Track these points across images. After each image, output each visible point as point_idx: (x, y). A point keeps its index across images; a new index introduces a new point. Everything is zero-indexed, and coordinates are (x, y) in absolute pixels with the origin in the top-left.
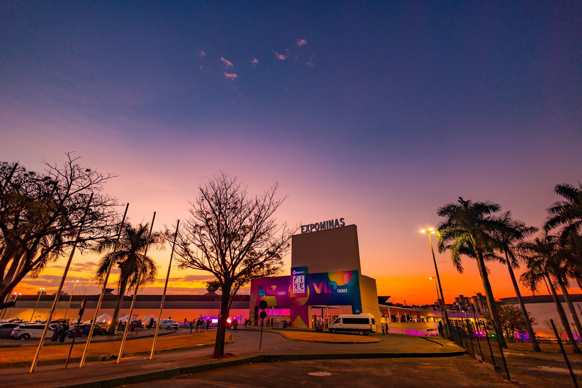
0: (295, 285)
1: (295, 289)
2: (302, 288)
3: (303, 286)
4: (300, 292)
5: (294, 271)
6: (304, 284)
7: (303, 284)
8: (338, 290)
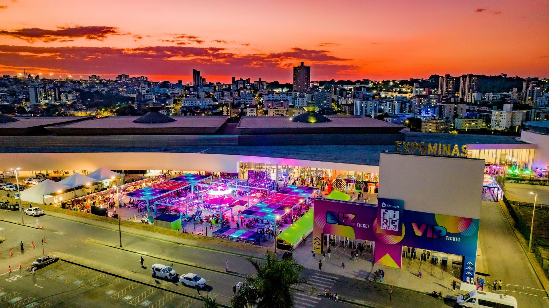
0: (384, 220)
1: (383, 224)
2: (396, 226)
3: (397, 223)
4: (391, 229)
5: (384, 204)
6: (398, 221)
7: (396, 221)
8: (447, 237)
